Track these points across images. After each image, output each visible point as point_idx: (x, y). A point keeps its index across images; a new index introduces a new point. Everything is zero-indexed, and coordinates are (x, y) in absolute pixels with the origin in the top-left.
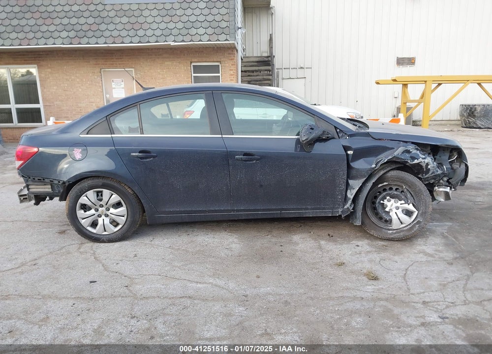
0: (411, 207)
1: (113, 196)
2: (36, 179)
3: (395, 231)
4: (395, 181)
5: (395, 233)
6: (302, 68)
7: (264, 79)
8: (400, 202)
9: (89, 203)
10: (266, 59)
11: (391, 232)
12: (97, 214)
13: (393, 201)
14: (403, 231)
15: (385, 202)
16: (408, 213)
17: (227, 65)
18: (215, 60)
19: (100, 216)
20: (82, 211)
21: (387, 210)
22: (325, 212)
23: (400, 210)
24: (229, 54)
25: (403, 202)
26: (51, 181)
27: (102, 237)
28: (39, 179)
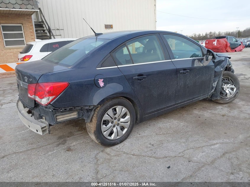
0: (233, 86)
1: (123, 109)
2: (68, 109)
3: (229, 99)
4: (226, 75)
5: (230, 99)
6: (58, 29)
7: (42, 35)
8: (228, 85)
9: (109, 118)
10: (39, 23)
11: (227, 99)
12: (113, 125)
13: (226, 85)
14: (232, 98)
15: (223, 86)
16: (232, 89)
17: (27, 26)
18: (18, 22)
19: (114, 126)
20: (104, 126)
21: (224, 89)
22: (206, 96)
23: (229, 88)
24: (28, 18)
25: (230, 85)
26: (81, 108)
27: (116, 141)
28: (70, 109)
